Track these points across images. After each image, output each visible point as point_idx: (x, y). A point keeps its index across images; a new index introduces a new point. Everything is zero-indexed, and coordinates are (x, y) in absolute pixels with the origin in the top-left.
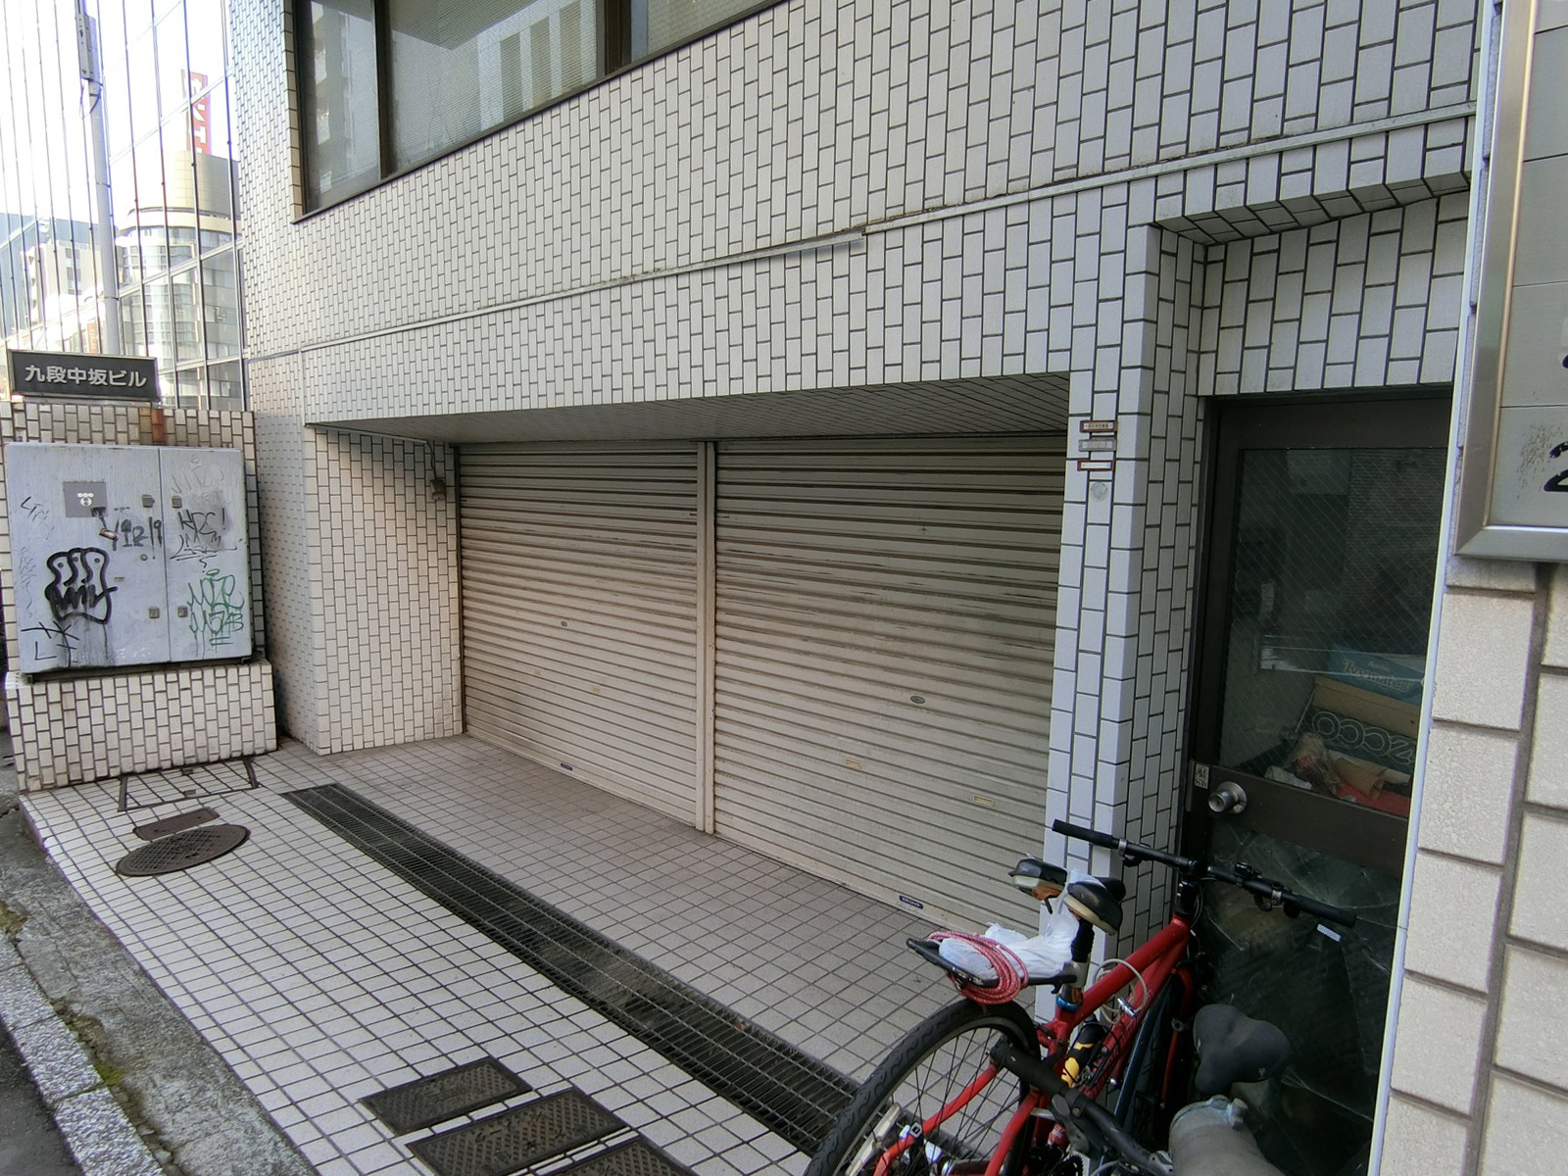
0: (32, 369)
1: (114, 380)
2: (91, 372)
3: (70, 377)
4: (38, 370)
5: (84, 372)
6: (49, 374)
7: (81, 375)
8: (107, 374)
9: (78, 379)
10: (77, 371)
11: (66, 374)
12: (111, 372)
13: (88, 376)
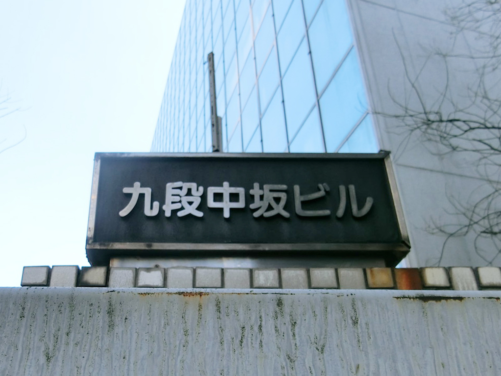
0: (136, 190)
1: (306, 204)
2: (256, 191)
3: (211, 203)
4: (148, 192)
5: (241, 191)
6: (169, 198)
7: (234, 197)
8: (290, 193)
9: (226, 206)
10: (226, 189)
11: (204, 197)
12: (297, 188)
13: (250, 198)
